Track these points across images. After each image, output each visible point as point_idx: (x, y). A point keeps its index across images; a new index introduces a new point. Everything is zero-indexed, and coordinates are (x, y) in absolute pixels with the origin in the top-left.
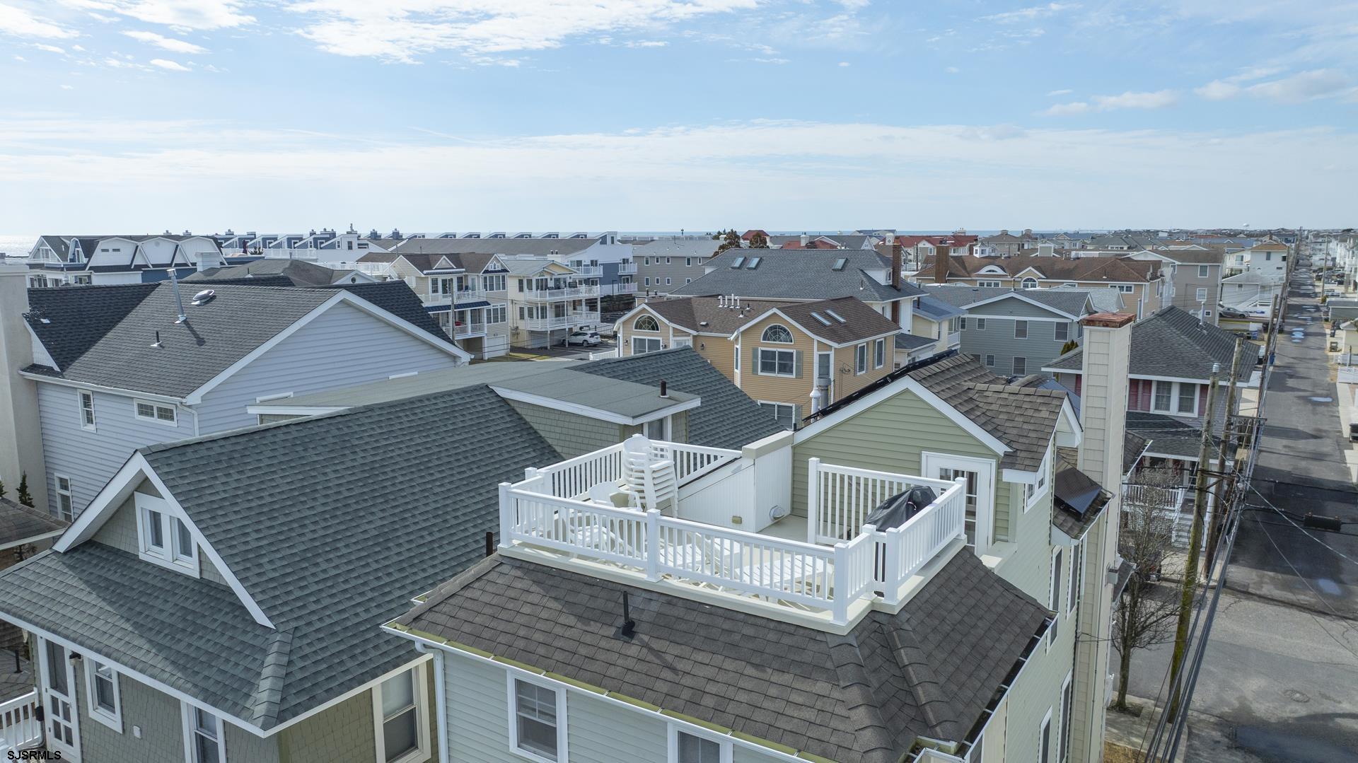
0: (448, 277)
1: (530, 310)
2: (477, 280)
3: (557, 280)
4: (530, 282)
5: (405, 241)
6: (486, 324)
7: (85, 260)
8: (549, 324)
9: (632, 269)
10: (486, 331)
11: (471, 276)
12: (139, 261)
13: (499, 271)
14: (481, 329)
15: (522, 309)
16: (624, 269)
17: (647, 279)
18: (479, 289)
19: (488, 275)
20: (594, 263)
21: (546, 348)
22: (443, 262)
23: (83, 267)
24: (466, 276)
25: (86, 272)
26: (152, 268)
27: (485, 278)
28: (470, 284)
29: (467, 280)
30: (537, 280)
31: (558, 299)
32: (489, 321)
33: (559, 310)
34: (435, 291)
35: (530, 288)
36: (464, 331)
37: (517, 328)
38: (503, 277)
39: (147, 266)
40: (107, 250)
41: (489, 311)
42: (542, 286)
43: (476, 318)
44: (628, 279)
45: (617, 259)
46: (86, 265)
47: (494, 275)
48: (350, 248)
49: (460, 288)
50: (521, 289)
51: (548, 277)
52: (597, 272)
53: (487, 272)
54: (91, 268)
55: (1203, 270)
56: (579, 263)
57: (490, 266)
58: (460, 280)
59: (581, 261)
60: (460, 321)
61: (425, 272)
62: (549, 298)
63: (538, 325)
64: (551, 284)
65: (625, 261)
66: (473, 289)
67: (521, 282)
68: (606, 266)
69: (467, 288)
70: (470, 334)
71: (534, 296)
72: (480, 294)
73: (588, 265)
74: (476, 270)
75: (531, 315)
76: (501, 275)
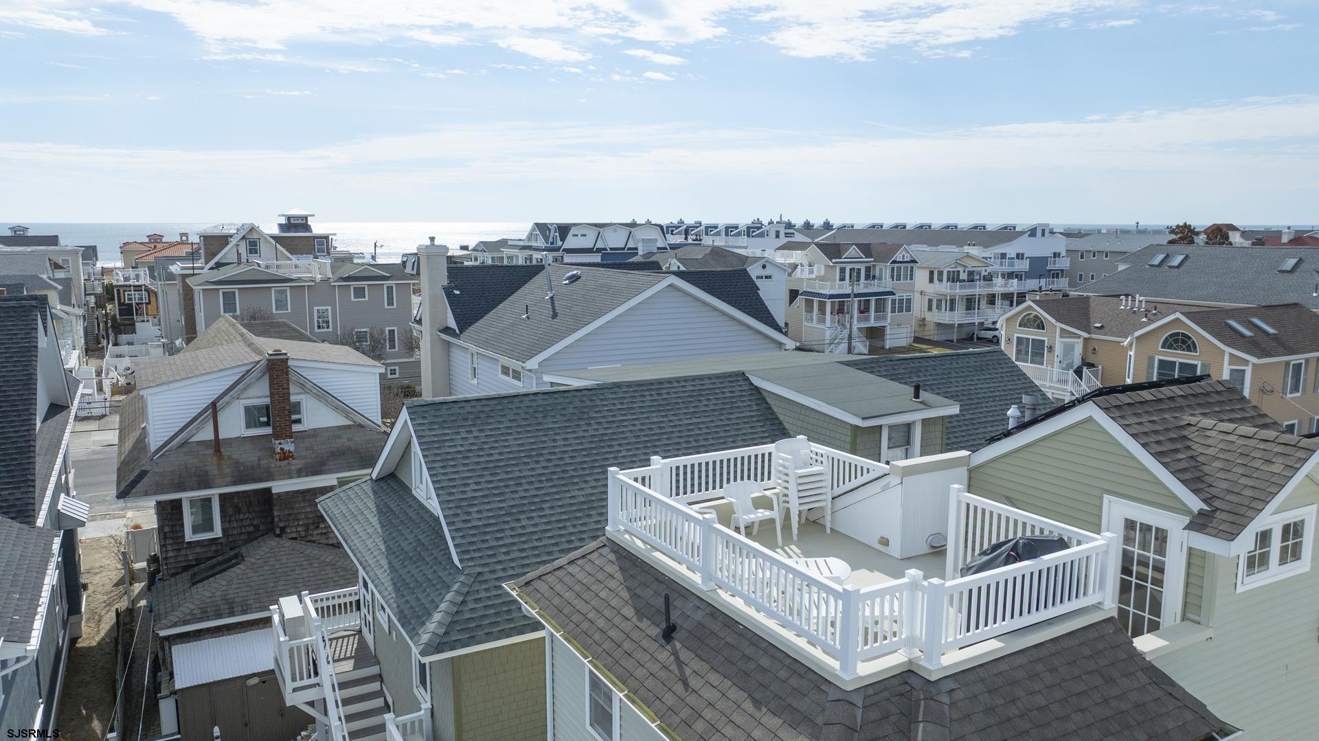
0: (857, 266)
1: (939, 301)
2: (884, 269)
3: (971, 273)
4: (940, 273)
5: (834, 231)
6: (889, 314)
7: (560, 243)
8: (958, 317)
9: (1064, 263)
10: (889, 321)
11: (879, 266)
12: (600, 245)
13: (907, 262)
14: (884, 318)
15: (930, 301)
16: (1054, 262)
17: (1081, 275)
18: (886, 279)
19: (896, 266)
20: (1020, 256)
21: (952, 341)
22: (853, 251)
23: (557, 249)
24: (874, 266)
26: (609, 251)
27: (893, 269)
28: (877, 274)
29: (874, 270)
30: (949, 272)
31: (968, 291)
32: (893, 311)
33: (970, 303)
34: (842, 279)
35: (940, 280)
36: (867, 319)
37: (924, 319)
38: (912, 268)
39: (605, 249)
40: (577, 235)
41: (894, 301)
42: (954, 278)
43: (880, 307)
44: (1057, 274)
45: (1048, 253)
46: (561, 247)
47: (902, 265)
48: (777, 236)
49: (867, 277)
50: (931, 280)
51: (961, 269)
52: (1024, 266)
53: (894, 262)
54: (564, 250)
56: (1003, 256)
57: (898, 256)
58: (868, 269)
59: (1006, 254)
60: (864, 310)
61: (834, 261)
62: (959, 291)
63: (946, 317)
64: (963, 276)
65: (1056, 255)
66: (880, 279)
67: (932, 273)
68: (1033, 260)
69: (874, 277)
70: (872, 323)
71: (944, 288)
72: (887, 284)
73: (1013, 258)
74: (884, 260)
75: (939, 307)
76: (909, 265)
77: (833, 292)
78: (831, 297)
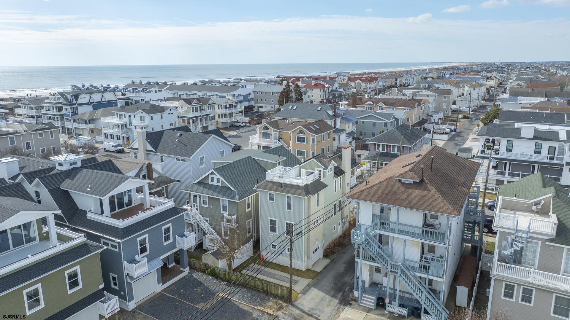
0: (197, 106)
1: (222, 115)
2: (206, 107)
3: (230, 105)
4: (221, 106)
5: (169, 86)
6: (209, 121)
7: (75, 102)
8: (228, 120)
9: (253, 96)
10: (209, 124)
11: (204, 106)
12: (91, 101)
14: (207, 123)
15: (219, 115)
18: (207, 110)
19: (209, 105)
20: (239, 95)
21: (227, 128)
22: (195, 101)
23: (75, 104)
25: (76, 106)
26: (95, 103)
28: (203, 108)
29: (202, 107)
30: (224, 105)
31: (230, 111)
32: (210, 120)
33: (231, 115)
34: (193, 111)
35: (222, 108)
37: (218, 121)
39: (94, 103)
40: (82, 98)
41: (210, 117)
42: (225, 107)
43: (206, 120)
44: (251, 100)
46: (76, 103)
47: (211, 105)
48: (156, 92)
49: (200, 110)
50: (219, 108)
51: (227, 104)
53: (209, 104)
54: (78, 104)
55: (445, 98)
57: (210, 102)
58: (200, 107)
60: (201, 121)
61: (190, 105)
62: (228, 111)
63: (224, 120)
64: (228, 106)
65: (250, 94)
66: (205, 110)
67: (219, 106)
68: (244, 96)
69: (203, 110)
70: (204, 125)
71: (223, 111)
72: (207, 112)
74: (205, 103)
75: (222, 117)
76: (213, 105)
77: (192, 116)
78: (192, 118)
